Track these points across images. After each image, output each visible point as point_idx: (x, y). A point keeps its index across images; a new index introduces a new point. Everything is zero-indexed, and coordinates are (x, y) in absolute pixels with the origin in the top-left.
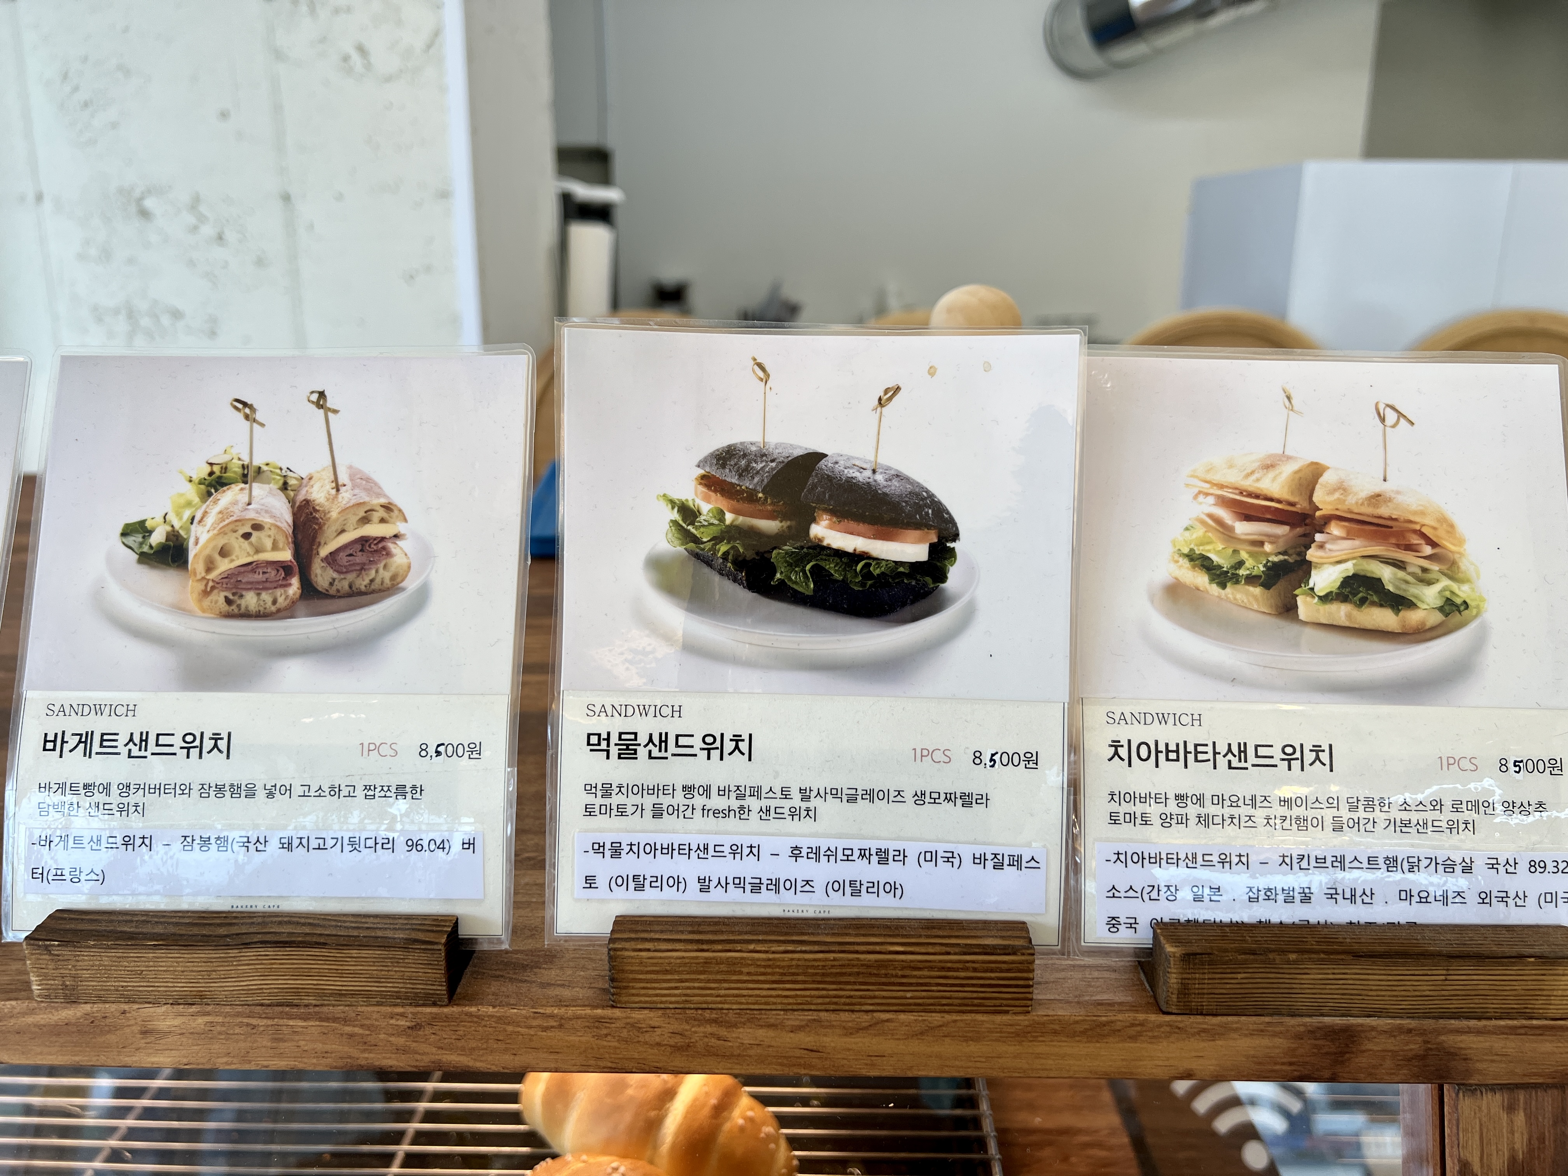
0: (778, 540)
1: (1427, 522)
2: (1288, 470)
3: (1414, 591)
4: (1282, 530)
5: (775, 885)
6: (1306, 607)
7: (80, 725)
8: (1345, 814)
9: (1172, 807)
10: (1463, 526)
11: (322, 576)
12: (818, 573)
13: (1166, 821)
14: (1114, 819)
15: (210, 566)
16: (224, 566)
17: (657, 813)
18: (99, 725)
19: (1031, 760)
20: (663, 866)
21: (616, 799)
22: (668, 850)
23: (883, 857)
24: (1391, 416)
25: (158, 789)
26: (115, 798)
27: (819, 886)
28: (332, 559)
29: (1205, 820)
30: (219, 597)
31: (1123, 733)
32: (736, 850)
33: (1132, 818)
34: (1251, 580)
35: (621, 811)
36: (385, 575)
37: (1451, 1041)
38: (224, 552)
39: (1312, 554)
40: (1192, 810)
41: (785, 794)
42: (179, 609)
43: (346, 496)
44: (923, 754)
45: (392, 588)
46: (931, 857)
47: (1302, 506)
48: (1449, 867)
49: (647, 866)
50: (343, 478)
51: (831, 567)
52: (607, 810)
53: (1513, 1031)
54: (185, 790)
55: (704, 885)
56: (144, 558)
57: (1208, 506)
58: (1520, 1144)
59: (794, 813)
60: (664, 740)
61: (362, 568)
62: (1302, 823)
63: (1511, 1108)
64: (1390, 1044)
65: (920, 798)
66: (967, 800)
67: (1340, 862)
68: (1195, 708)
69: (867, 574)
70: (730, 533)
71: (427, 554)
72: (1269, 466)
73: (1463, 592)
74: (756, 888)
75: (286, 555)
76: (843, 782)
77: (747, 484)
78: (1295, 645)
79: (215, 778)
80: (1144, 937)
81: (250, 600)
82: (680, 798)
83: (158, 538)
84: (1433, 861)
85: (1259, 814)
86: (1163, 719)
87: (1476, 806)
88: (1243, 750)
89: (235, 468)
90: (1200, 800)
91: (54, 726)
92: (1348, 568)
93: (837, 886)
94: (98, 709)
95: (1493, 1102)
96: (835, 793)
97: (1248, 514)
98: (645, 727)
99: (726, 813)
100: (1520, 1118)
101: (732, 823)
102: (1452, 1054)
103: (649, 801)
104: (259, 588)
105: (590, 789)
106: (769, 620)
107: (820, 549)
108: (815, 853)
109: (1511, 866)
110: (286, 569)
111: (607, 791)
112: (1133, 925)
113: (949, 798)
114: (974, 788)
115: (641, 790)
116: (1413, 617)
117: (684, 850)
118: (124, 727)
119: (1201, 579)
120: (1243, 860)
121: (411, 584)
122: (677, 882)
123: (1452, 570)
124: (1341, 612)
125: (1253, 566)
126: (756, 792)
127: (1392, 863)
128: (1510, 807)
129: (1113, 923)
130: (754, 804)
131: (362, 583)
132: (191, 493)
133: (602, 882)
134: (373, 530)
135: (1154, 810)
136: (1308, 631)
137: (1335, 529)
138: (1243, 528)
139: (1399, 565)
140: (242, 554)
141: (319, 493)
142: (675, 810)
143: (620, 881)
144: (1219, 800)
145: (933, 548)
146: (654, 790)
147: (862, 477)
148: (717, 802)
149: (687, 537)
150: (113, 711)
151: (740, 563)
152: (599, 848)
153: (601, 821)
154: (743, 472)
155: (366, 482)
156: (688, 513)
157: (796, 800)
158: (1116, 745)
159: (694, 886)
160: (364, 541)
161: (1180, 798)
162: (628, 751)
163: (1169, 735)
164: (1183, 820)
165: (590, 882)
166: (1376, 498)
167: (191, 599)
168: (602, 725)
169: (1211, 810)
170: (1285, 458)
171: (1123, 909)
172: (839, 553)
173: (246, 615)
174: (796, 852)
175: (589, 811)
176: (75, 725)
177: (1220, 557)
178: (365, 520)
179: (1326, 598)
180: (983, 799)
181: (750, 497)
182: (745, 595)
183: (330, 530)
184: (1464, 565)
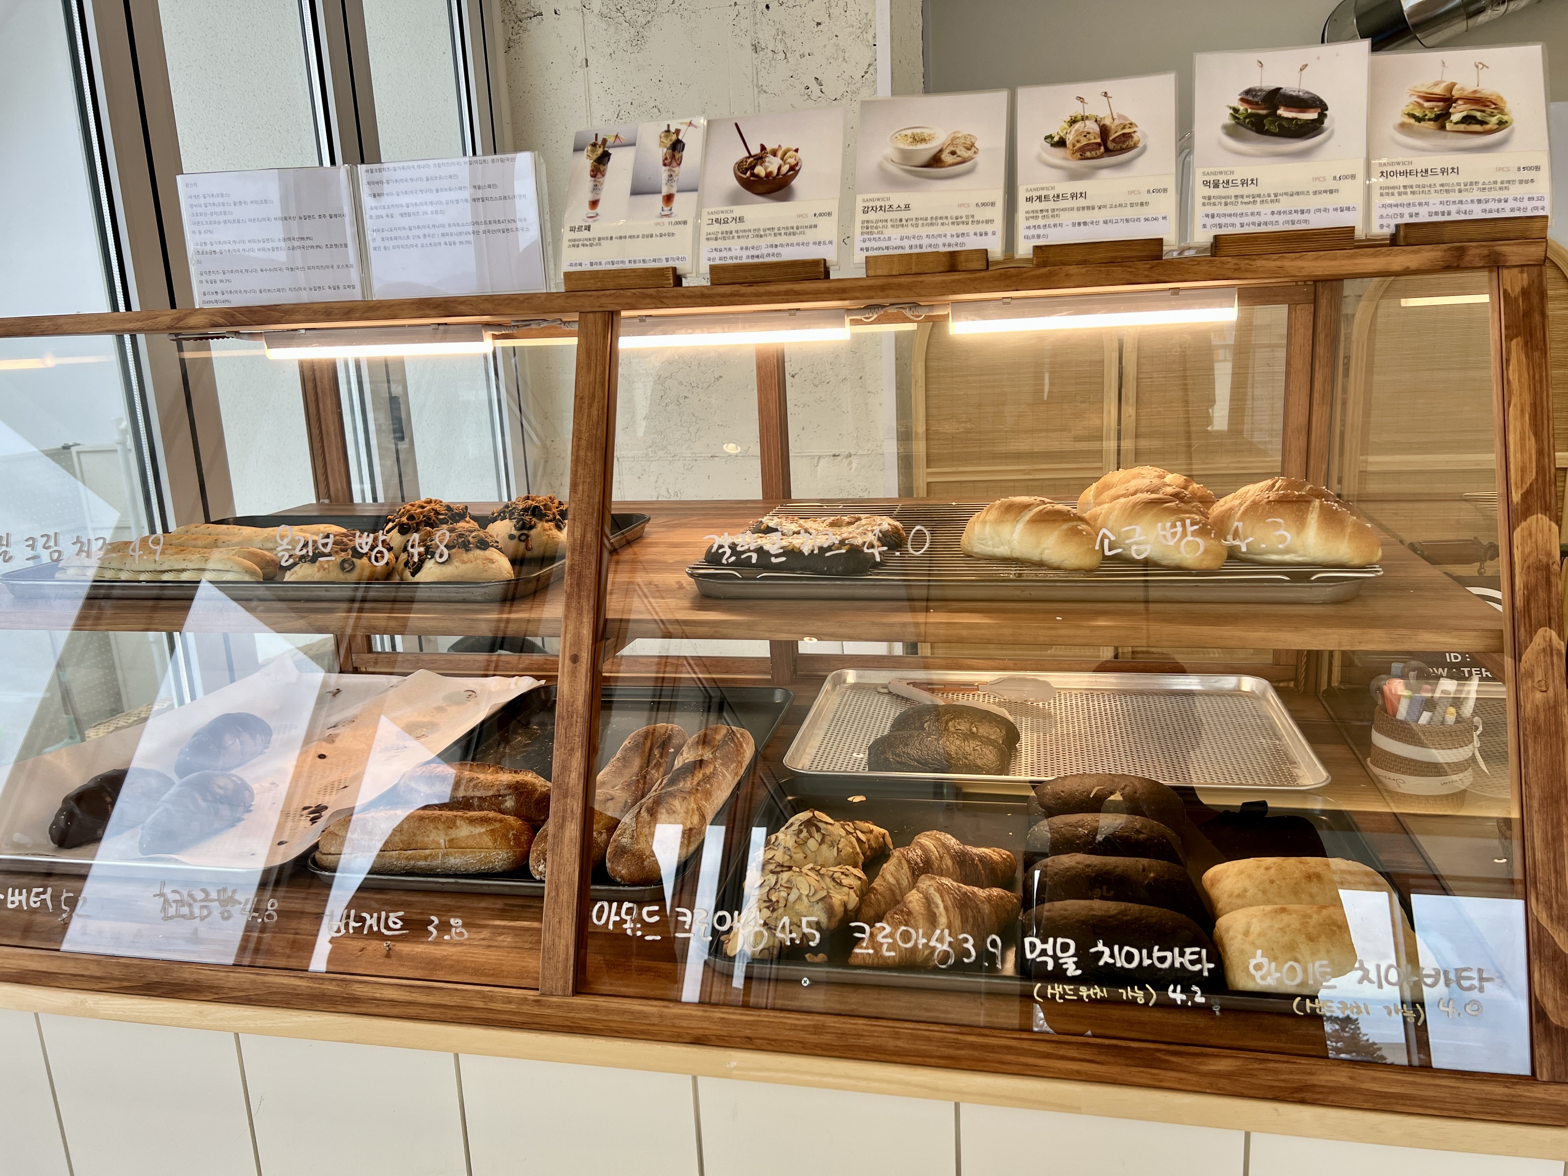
0: (1266, 116)
1: (1493, 98)
2: (1443, 85)
3: (1488, 119)
4: (1441, 104)
5: (1266, 223)
6: (1449, 126)
7: (1038, 193)
8: (1462, 187)
9: (1402, 190)
10: (1506, 97)
11: (1111, 145)
12: (1280, 126)
13: (1400, 194)
14: (1382, 195)
15: (1074, 146)
16: (1078, 145)
17: (1226, 204)
18: (1043, 193)
19: (1353, 177)
20: (1228, 220)
21: (1212, 201)
22: (1230, 215)
23: (1302, 212)
24: (1480, 66)
25: (1063, 210)
26: (1050, 213)
27: (1281, 222)
28: (1114, 140)
29: (1413, 193)
30: (1078, 154)
31: (1384, 169)
32: (1252, 214)
33: (1388, 194)
34: (1430, 120)
35: (1214, 204)
36: (1132, 143)
37: (1497, 248)
38: (1078, 141)
39: (1451, 110)
40: (1409, 190)
41: (1269, 195)
42: (1065, 159)
43: (1117, 122)
44: (1316, 179)
45: (1135, 146)
46: (1319, 210)
47: (1448, 95)
48: (1500, 201)
49: (1223, 221)
50: (1115, 116)
51: (1284, 123)
52: (1210, 204)
53: (1520, 244)
54: (1072, 209)
55: (1242, 225)
56: (1052, 145)
57: (1415, 99)
58: (1525, 283)
59: (1272, 201)
60: (1228, 182)
61: (1124, 142)
62: (1447, 191)
63: (1522, 272)
64: (1477, 251)
65: (1315, 193)
66: (1331, 192)
67: (1461, 202)
68: (1409, 159)
69: (1297, 124)
70: (1249, 116)
71: (1145, 136)
72: (1436, 84)
73: (1505, 118)
74: (1259, 225)
75: (1099, 140)
76: (1289, 191)
77: (1256, 100)
78: (1445, 138)
79: (1081, 205)
80: (1392, 230)
81: (1088, 154)
82: (1233, 199)
83: (1056, 139)
84: (1494, 200)
85: (1432, 190)
86: (1398, 164)
87: (1509, 182)
88: (1426, 171)
89: (1079, 117)
90: (1412, 187)
91: (1029, 195)
92: (1465, 113)
93: (1287, 222)
94: (1043, 189)
95: (1516, 271)
96: (1286, 194)
97: (1428, 100)
98: (1222, 178)
99: (1249, 203)
100: (1525, 275)
101: (1251, 206)
102: (1499, 254)
103: (1223, 201)
104: (1091, 151)
105: (1204, 198)
106: (1263, 142)
107: (1280, 117)
108: (1279, 213)
109: (1521, 200)
110: (1099, 145)
111: (1210, 198)
112: (1388, 226)
113: (1325, 192)
114: (1334, 188)
115: (1221, 197)
116: (1488, 127)
117: (1235, 215)
118: (1051, 193)
119: (1412, 121)
120: (1427, 204)
121: (1140, 145)
122: (1233, 225)
123: (1502, 111)
124: (1462, 127)
125: (1430, 115)
126: (1259, 196)
127: (1479, 201)
128: (1521, 182)
129: (1382, 226)
130: (1258, 199)
131: (1124, 146)
132: (1066, 125)
133: (1208, 226)
134: (1126, 131)
135: (1396, 191)
136: (1450, 134)
137: (1460, 102)
138: (1427, 104)
139: (1483, 111)
140: (1084, 141)
141: (1108, 122)
142: (1232, 203)
143: (1215, 225)
144: (1418, 186)
145: (1319, 114)
146: (1225, 197)
147: (1294, 94)
148: (1246, 200)
149: (1235, 118)
150: (1047, 189)
151: (1253, 124)
152: (1207, 216)
153: (1208, 207)
154: (1254, 96)
155: (1124, 118)
156: (1236, 110)
157: (1273, 197)
158: (1382, 173)
159: (1238, 225)
160: (1124, 134)
161: (1405, 187)
162: (1216, 186)
163: (1401, 168)
164: (1406, 193)
165: (1204, 226)
166: (1475, 92)
167: (1069, 156)
168: (1207, 178)
169: (1415, 189)
170: (1442, 82)
171: (1385, 222)
172: (1287, 119)
173: (1088, 159)
174: (1273, 213)
175: (1204, 204)
176: (1035, 194)
177: (1418, 113)
178: (1124, 128)
179: (1456, 123)
180: (1337, 191)
181: (1257, 103)
182: (1254, 135)
183: (1112, 132)
184: (1506, 110)
